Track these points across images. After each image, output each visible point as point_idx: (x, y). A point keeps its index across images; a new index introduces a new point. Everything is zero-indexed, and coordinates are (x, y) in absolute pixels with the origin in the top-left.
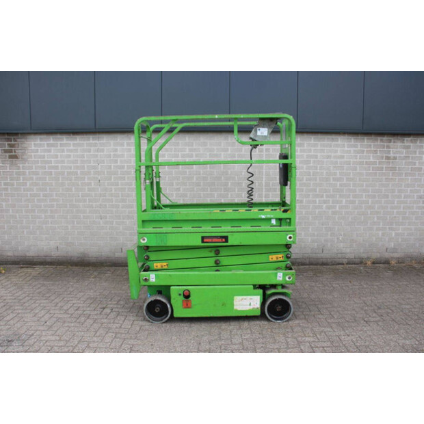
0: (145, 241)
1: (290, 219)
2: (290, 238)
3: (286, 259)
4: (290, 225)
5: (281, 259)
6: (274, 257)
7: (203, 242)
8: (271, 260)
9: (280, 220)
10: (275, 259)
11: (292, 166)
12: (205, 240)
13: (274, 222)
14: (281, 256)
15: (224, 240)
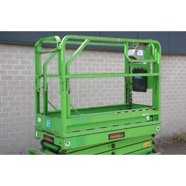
0: (69, 145)
1: (157, 115)
2: (158, 128)
3: (152, 145)
4: (157, 120)
5: (149, 146)
6: (145, 145)
7: (109, 139)
8: (144, 147)
9: (152, 116)
10: (146, 146)
11: (159, 77)
12: (111, 137)
13: (148, 118)
14: (149, 143)
15: (122, 135)
